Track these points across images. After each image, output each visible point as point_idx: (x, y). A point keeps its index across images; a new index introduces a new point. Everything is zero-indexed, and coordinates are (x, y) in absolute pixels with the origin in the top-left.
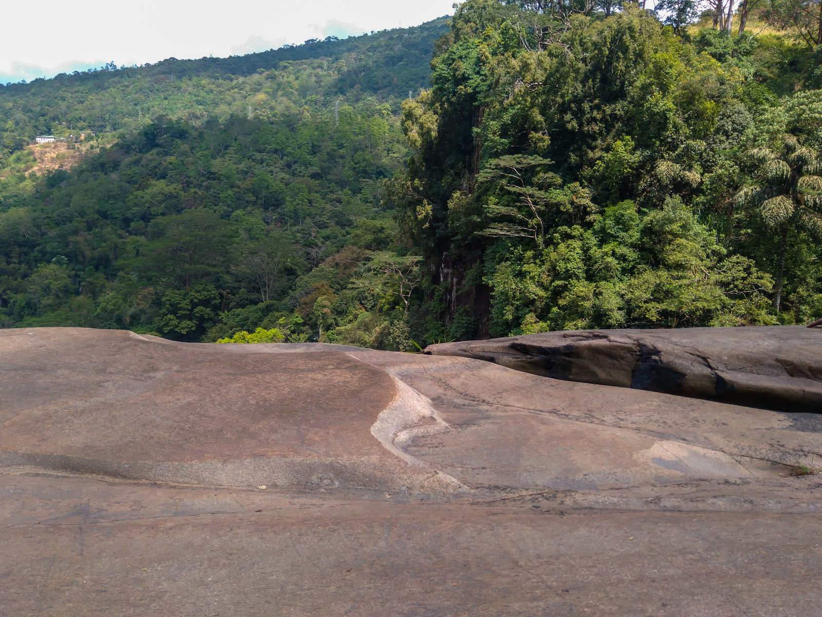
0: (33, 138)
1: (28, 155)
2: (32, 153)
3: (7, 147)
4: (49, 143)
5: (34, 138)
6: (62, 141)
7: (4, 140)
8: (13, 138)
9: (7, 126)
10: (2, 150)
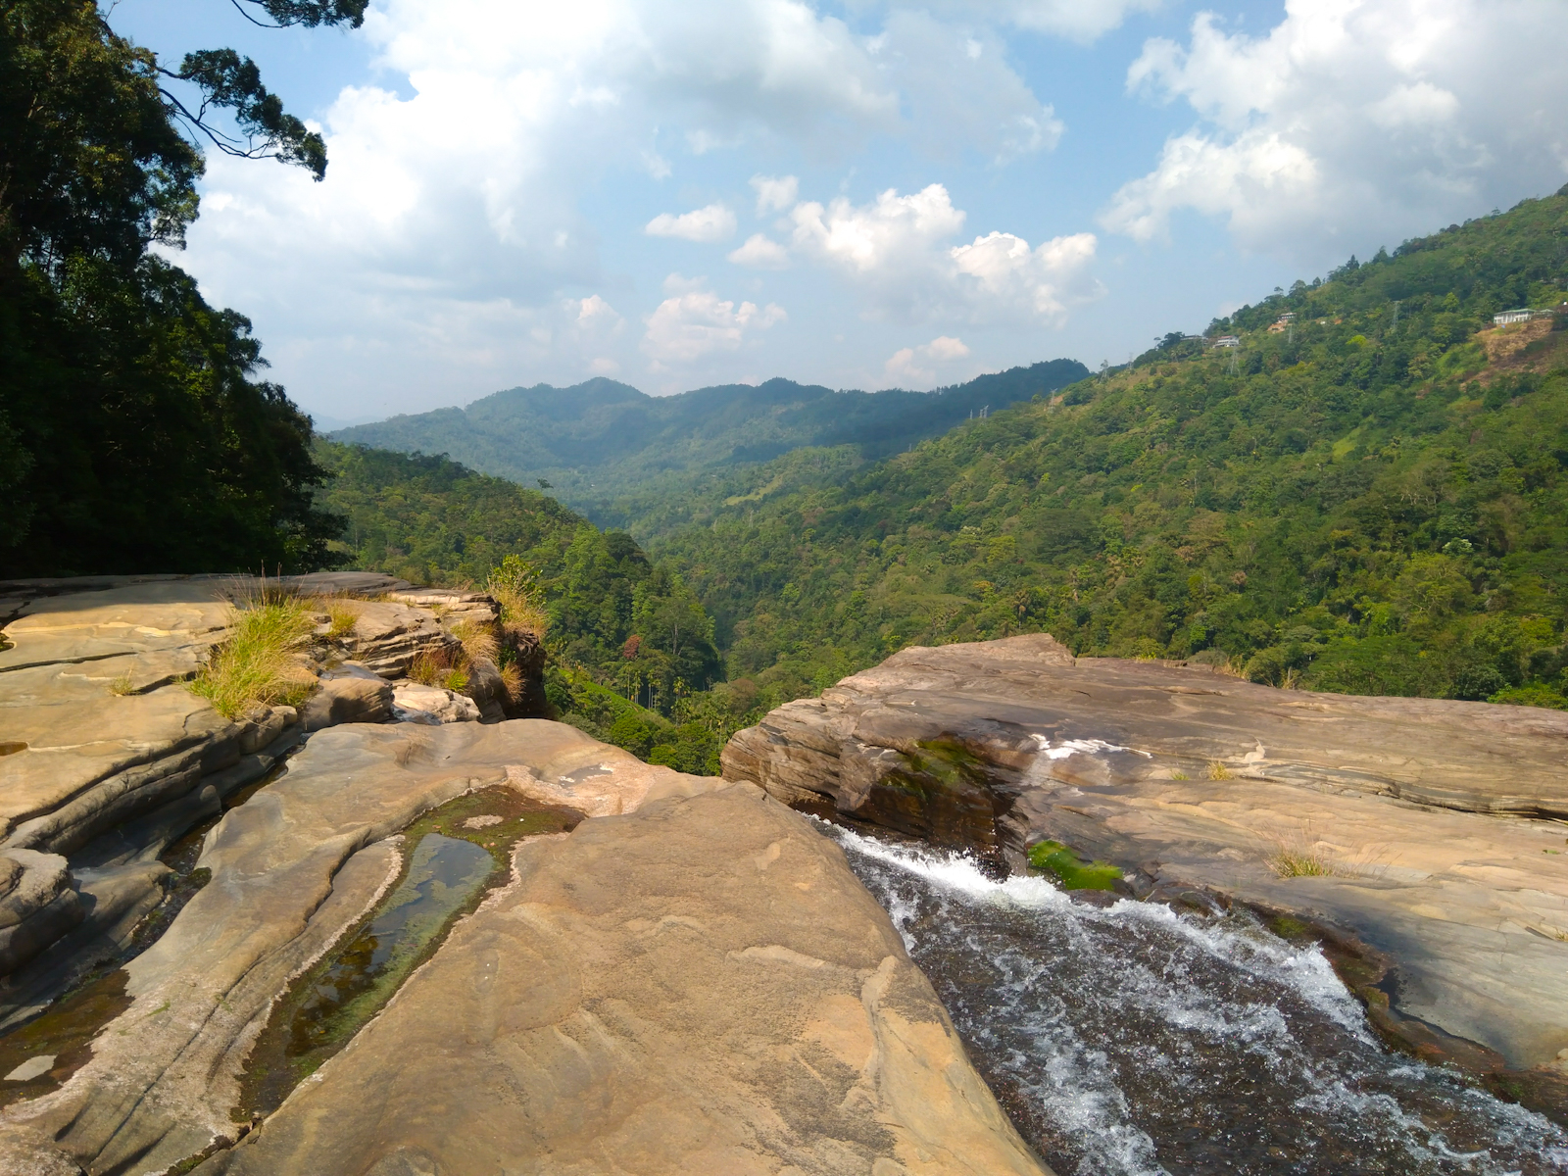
0: (1488, 319)
1: (1474, 350)
2: (1481, 346)
3: (1436, 340)
4: (1517, 323)
5: (1491, 318)
6: (1543, 317)
7: (1435, 328)
8: (1452, 322)
9: (1445, 302)
10: (1429, 346)
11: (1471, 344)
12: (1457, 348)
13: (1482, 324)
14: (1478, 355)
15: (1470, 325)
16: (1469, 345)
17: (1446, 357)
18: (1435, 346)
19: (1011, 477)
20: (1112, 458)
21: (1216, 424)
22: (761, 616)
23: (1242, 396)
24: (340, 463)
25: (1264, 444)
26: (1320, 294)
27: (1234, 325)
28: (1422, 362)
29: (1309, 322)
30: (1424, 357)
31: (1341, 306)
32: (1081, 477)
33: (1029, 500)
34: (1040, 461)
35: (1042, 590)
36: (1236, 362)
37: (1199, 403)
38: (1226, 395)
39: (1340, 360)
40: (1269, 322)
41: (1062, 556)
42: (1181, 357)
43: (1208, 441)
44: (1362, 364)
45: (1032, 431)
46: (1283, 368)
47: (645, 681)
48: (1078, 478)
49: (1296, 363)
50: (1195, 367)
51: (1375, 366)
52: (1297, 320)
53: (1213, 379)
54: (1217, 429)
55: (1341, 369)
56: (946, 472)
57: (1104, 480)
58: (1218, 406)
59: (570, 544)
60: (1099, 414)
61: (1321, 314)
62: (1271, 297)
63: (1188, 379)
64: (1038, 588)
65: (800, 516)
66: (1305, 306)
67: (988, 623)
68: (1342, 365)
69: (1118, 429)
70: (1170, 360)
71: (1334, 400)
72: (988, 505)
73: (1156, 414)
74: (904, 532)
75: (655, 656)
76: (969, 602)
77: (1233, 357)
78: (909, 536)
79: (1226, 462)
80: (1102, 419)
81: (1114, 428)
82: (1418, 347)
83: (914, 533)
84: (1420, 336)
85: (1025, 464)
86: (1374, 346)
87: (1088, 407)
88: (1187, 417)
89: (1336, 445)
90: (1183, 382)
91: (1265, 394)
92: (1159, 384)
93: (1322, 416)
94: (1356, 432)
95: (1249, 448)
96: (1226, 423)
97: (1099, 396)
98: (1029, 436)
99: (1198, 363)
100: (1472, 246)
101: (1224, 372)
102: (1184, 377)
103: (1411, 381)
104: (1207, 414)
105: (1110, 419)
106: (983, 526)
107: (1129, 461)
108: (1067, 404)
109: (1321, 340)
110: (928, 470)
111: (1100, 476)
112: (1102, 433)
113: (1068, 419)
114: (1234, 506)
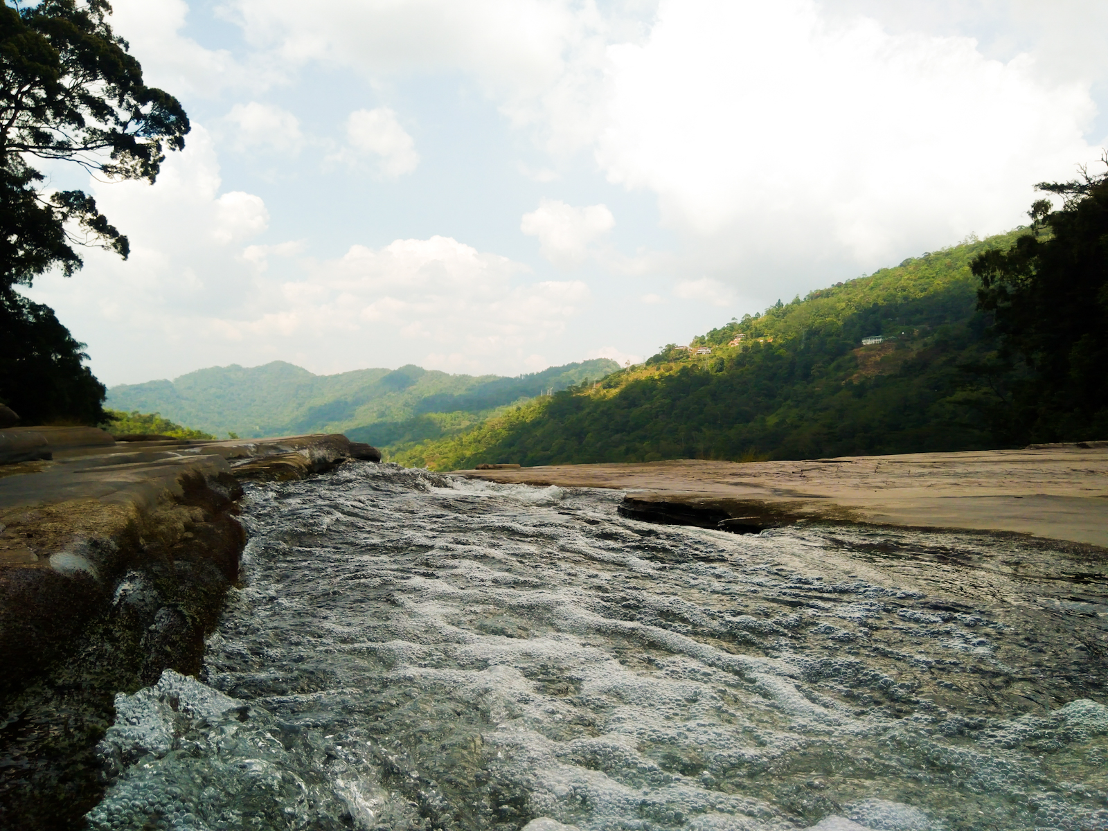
2: (855, 358)
4: (875, 344)
5: (860, 340)
6: (890, 341)
10: (823, 357)
11: (849, 357)
12: (840, 359)
13: (855, 344)
14: (853, 364)
15: (848, 348)
17: (834, 364)
18: (827, 358)
19: (567, 435)
20: (632, 424)
21: (696, 403)
23: (712, 386)
25: (725, 417)
26: (760, 323)
27: (708, 340)
29: (752, 340)
30: (820, 364)
31: (772, 331)
32: (612, 436)
33: (578, 451)
34: (586, 425)
36: (709, 364)
37: (686, 389)
38: (702, 385)
39: (770, 364)
40: (729, 339)
42: (675, 360)
43: (691, 414)
44: (784, 368)
45: (581, 405)
46: (736, 369)
49: (744, 366)
50: (684, 366)
51: (791, 369)
52: (746, 339)
54: (697, 407)
55: (771, 371)
57: (626, 438)
58: (697, 392)
60: (623, 395)
61: (760, 335)
62: (730, 324)
63: (679, 373)
66: (750, 330)
68: (771, 368)
70: (669, 362)
71: (767, 390)
77: (707, 361)
79: (702, 428)
80: (626, 398)
81: (633, 404)
82: (817, 358)
84: (818, 351)
85: (577, 426)
86: (791, 356)
87: (617, 390)
88: (678, 399)
89: (767, 418)
90: (676, 375)
91: (725, 385)
92: (662, 376)
93: (760, 400)
94: (780, 411)
95: (716, 420)
96: (701, 403)
97: (624, 383)
98: (579, 408)
99: (686, 364)
103: (813, 378)
104: (690, 396)
105: (630, 398)
107: (643, 426)
108: (604, 388)
109: (760, 352)
111: (624, 435)
112: (625, 408)
113: (604, 398)
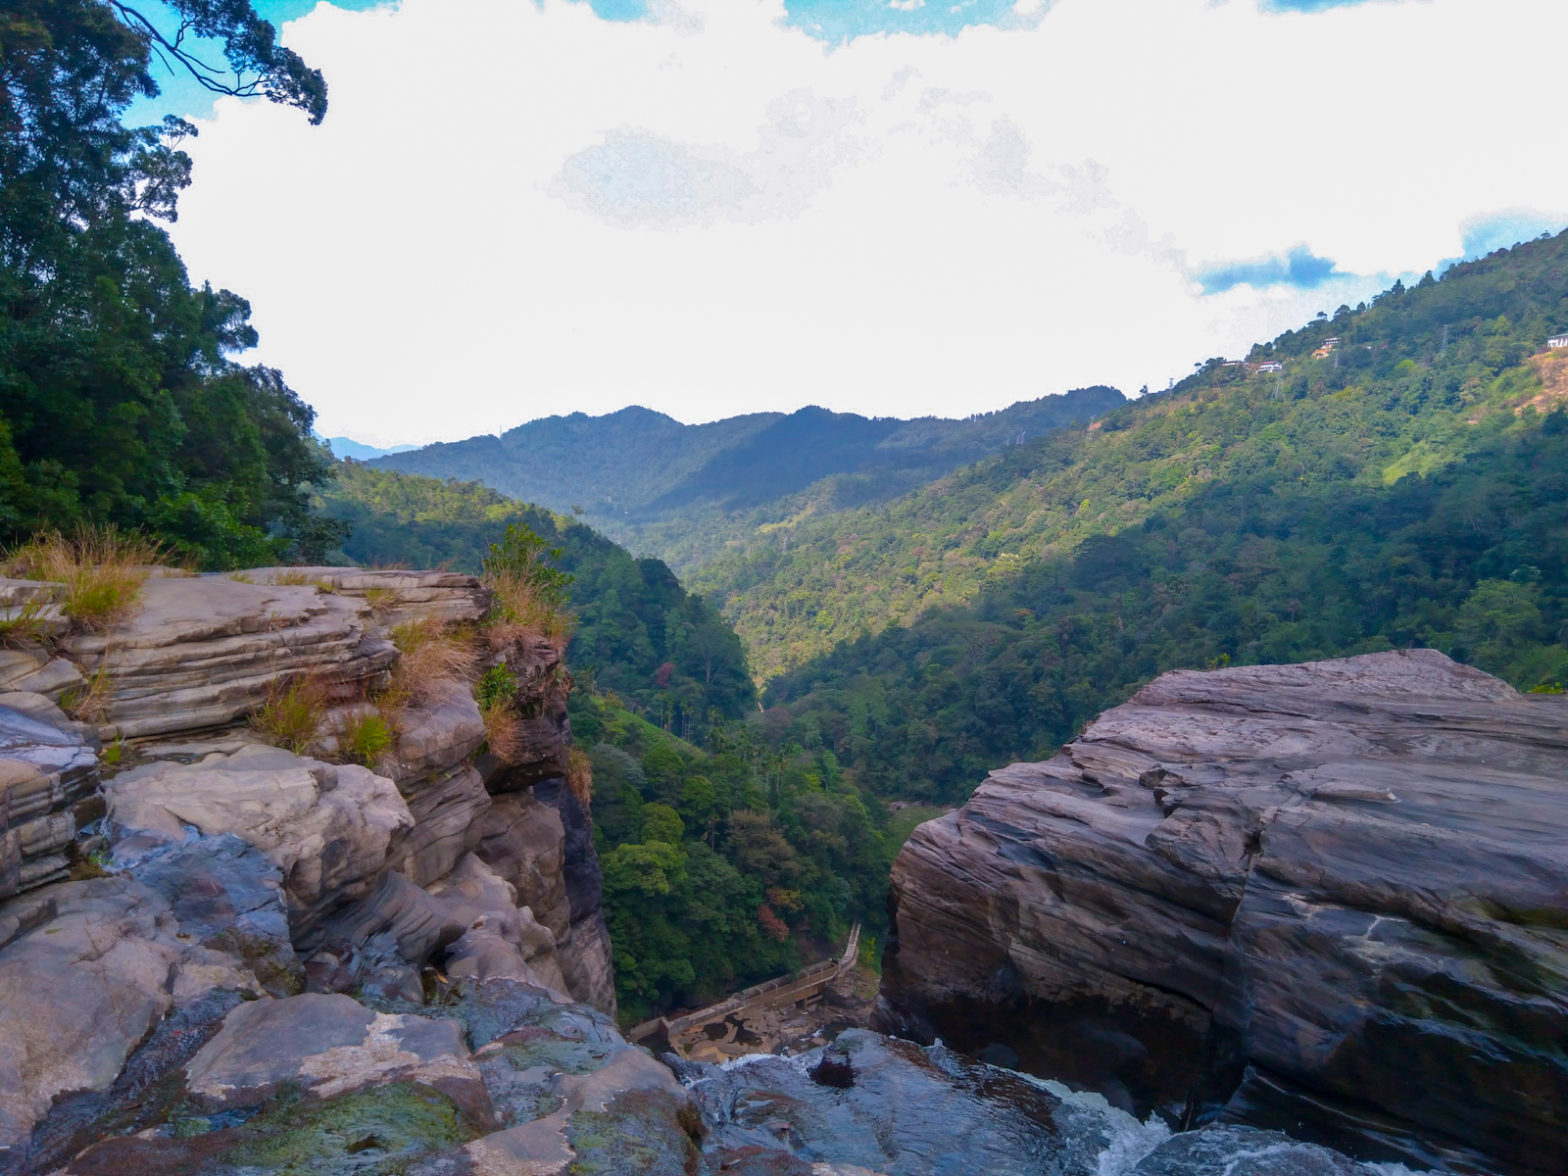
0: (1541, 342)
1: (1528, 374)
2: (1536, 370)
3: (1490, 365)
7: (1488, 352)
8: (1505, 346)
9: (1496, 327)
10: (1480, 370)
11: (1525, 368)
12: (1509, 373)
13: (1536, 348)
14: (1533, 379)
15: (1523, 348)
16: (1523, 369)
17: (1499, 381)
18: (1487, 370)
19: (1050, 503)
20: (1153, 484)
21: (1262, 450)
22: (793, 645)
23: (1288, 422)
24: (375, 490)
25: (1312, 470)
26: (1364, 319)
27: (1277, 350)
28: (1475, 387)
29: (1354, 347)
30: (1476, 381)
31: (1387, 331)
32: (1122, 503)
33: (1068, 527)
34: (1080, 486)
35: (1086, 618)
36: (1281, 386)
37: (1244, 429)
38: (1272, 420)
39: (1389, 385)
40: (1313, 348)
41: (1104, 584)
42: (1223, 383)
43: (1254, 467)
44: (1412, 389)
45: (1070, 458)
46: (1329, 393)
47: (677, 709)
48: (1119, 505)
49: (1342, 388)
50: (1238, 392)
51: (1424, 391)
52: (1342, 344)
53: (1258, 404)
54: (1264, 455)
55: (1390, 394)
56: (983, 498)
57: (1146, 506)
58: (1263, 432)
59: (603, 570)
60: (1140, 440)
61: (1367, 339)
62: (1314, 322)
63: (1231, 404)
64: (1082, 616)
65: (833, 543)
66: (1350, 331)
67: (1030, 651)
68: (1391, 389)
69: (1160, 455)
70: (1211, 386)
71: (1383, 425)
72: (1027, 532)
73: (1199, 440)
74: (940, 559)
75: (688, 683)
76: (1011, 630)
77: (1277, 383)
78: (945, 563)
79: (1272, 488)
80: (1143, 446)
81: (1156, 454)
82: (1469, 372)
83: (951, 560)
84: (1472, 360)
85: (1064, 490)
86: (1423, 370)
87: (1127, 433)
88: (1233, 442)
89: (1385, 471)
90: (1227, 407)
91: (1311, 419)
92: (1201, 410)
93: (1371, 441)
94: (1408, 457)
95: (1296, 474)
96: (1271, 448)
97: (1139, 422)
98: (1067, 462)
99: (1241, 389)
100: (1521, 270)
101: (1269, 397)
102: (1227, 402)
103: (1464, 405)
104: (1252, 439)
105: (1152, 445)
106: (1021, 552)
107: (1171, 487)
108: (1107, 430)
109: (1368, 365)
110: (963, 497)
111: (1141, 502)
112: (1144, 459)
113: (1107, 445)
114: (1283, 533)
